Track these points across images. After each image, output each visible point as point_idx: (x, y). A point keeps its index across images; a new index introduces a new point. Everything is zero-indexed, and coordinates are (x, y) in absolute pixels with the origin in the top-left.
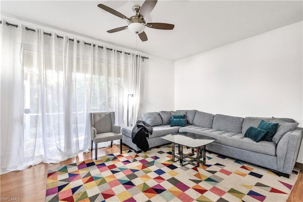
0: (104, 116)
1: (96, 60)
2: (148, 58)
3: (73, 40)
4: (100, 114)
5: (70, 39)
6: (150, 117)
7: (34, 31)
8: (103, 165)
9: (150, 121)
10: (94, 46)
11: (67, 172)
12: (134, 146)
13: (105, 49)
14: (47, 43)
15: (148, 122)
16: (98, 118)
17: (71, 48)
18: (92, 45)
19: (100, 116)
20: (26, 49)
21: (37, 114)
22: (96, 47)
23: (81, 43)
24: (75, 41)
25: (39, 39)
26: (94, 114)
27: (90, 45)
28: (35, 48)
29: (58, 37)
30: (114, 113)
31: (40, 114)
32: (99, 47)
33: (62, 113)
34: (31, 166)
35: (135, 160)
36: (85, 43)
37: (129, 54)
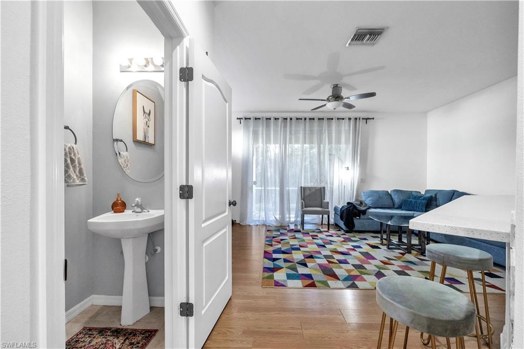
0: (314, 190)
1: (307, 132)
2: (373, 119)
3: (287, 119)
4: (310, 188)
5: (284, 119)
6: (372, 196)
7: (260, 119)
8: (308, 233)
9: (370, 200)
10: (305, 119)
11: (279, 231)
12: (342, 224)
13: (316, 120)
14: (268, 126)
15: (368, 201)
16: (308, 192)
17: (285, 127)
18: (303, 119)
19: (310, 190)
20: (255, 134)
21: (261, 188)
22: (307, 120)
23: (294, 120)
24: (288, 120)
25: (263, 124)
26: (304, 187)
27: (301, 119)
28: (260, 132)
29: (275, 119)
30: (324, 188)
31: (263, 188)
32: (310, 119)
33: (278, 189)
34: (257, 225)
35: (339, 236)
36: (297, 119)
37: (343, 119)
